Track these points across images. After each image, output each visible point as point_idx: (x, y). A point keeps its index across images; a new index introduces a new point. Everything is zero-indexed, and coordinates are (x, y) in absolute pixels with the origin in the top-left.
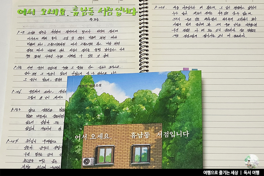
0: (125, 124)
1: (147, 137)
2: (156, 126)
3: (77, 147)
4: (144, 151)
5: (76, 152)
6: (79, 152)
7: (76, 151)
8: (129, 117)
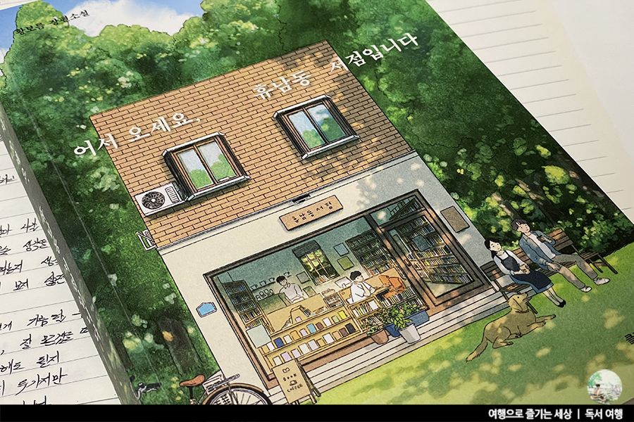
0: (219, 76)
1: (305, 82)
2: (313, 51)
3: (97, 174)
4: (318, 116)
5: (102, 188)
6: (113, 186)
7: (100, 187)
8: (220, 57)
